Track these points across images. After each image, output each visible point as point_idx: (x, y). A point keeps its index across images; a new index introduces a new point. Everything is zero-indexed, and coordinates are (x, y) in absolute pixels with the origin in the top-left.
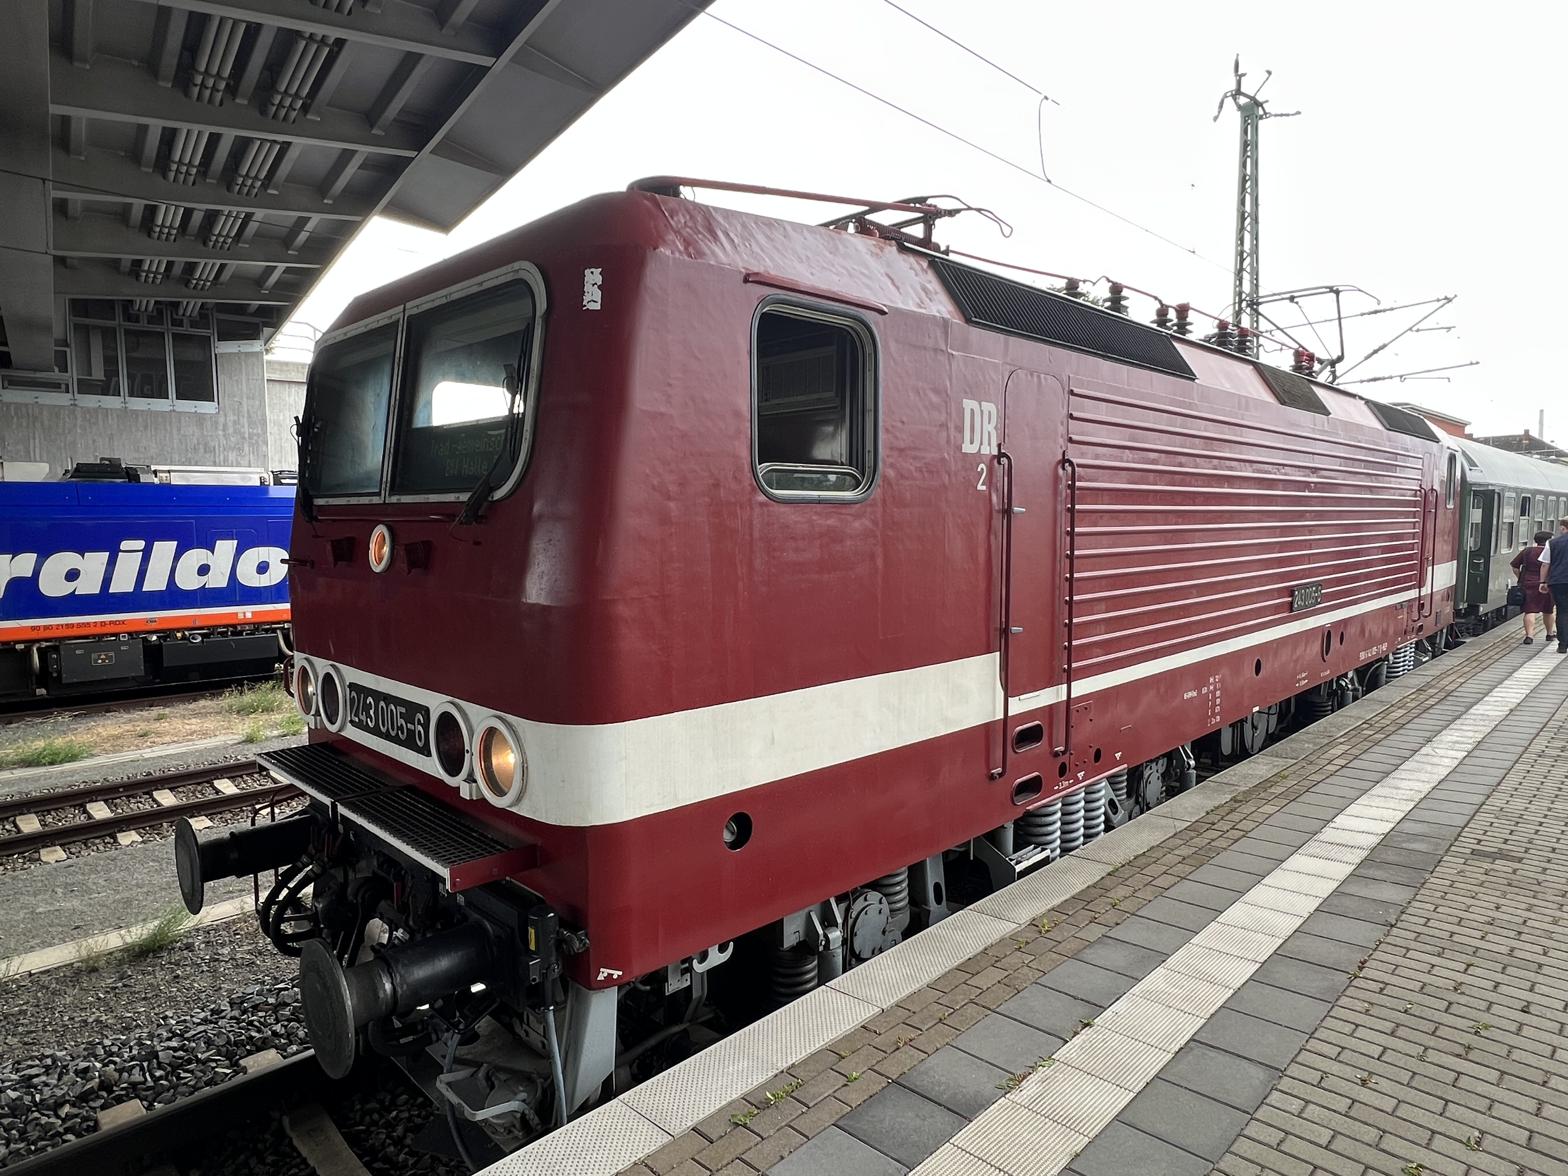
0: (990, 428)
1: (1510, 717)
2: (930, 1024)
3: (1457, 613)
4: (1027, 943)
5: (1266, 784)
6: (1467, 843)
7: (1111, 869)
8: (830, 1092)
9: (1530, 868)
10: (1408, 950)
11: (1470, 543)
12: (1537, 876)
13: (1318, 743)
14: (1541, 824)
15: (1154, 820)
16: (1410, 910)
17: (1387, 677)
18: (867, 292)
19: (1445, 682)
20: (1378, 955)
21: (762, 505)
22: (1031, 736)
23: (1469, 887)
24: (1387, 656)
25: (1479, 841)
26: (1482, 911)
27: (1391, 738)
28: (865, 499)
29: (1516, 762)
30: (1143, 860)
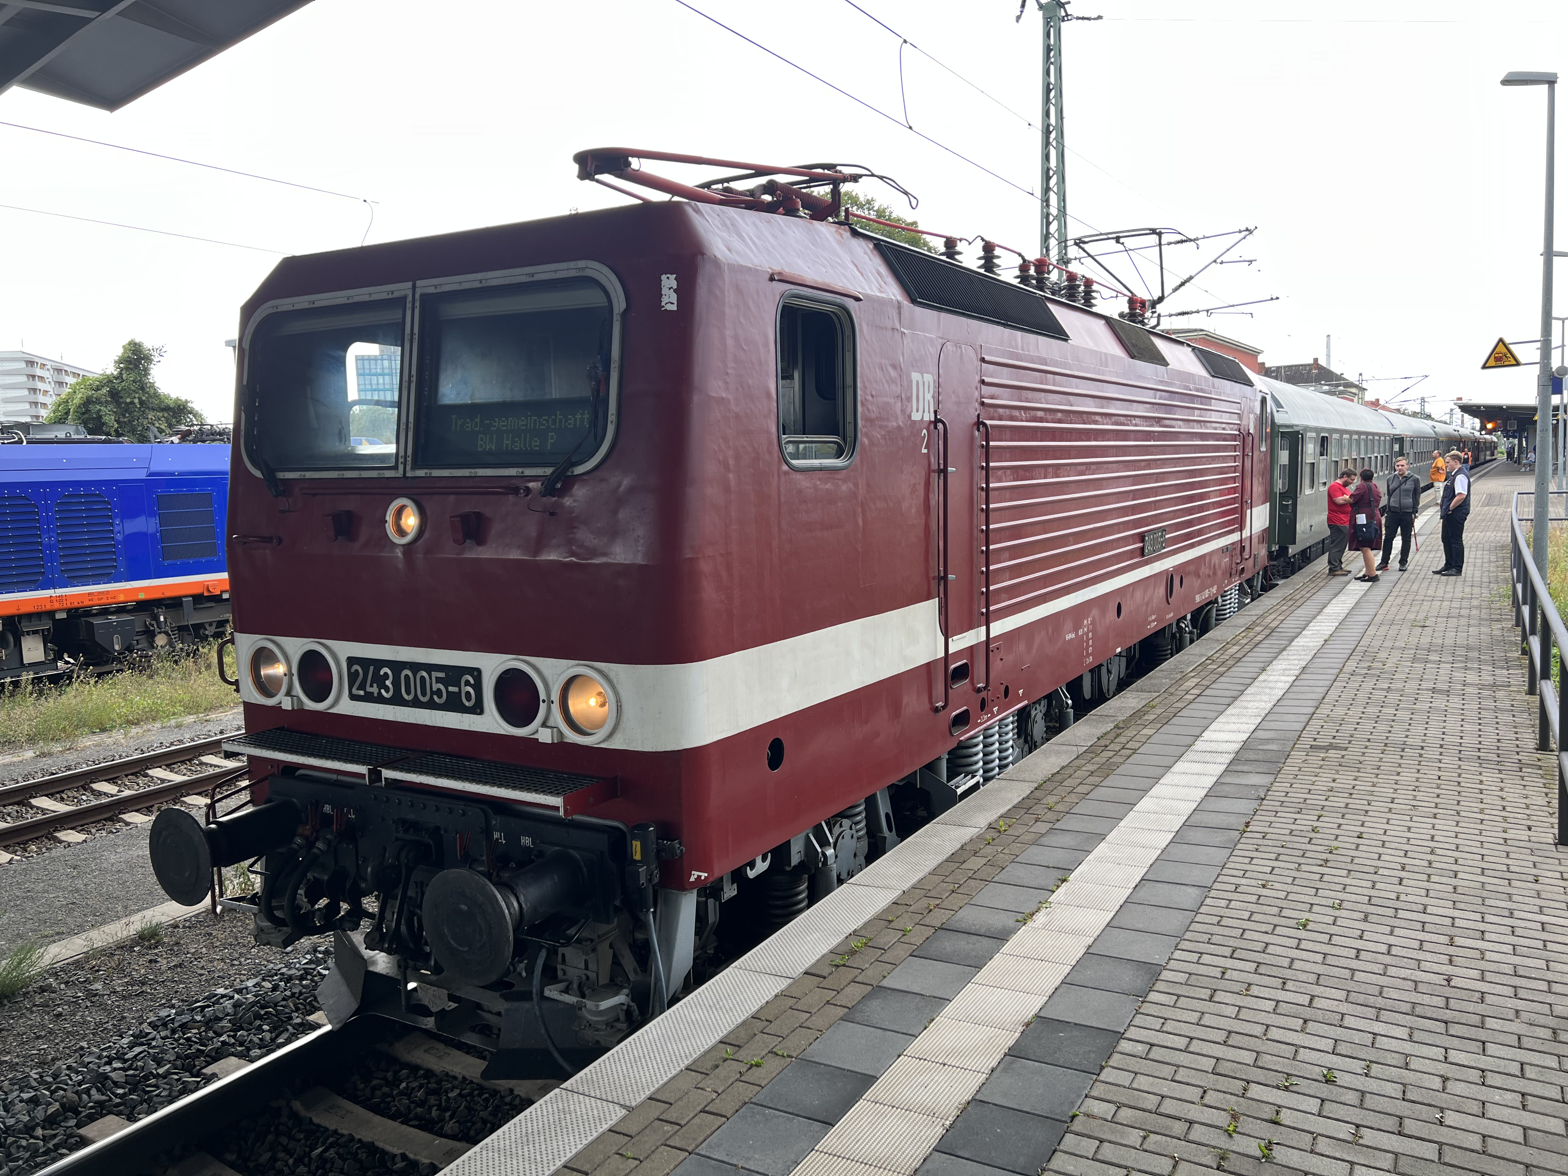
0: (929, 397)
1: (1326, 646)
2: (947, 894)
3: (1271, 555)
4: (993, 839)
5: (1138, 714)
6: (1307, 740)
7: (1036, 785)
8: (896, 939)
9: (1353, 754)
10: (1277, 812)
11: (1280, 485)
12: (1359, 758)
13: (1173, 679)
14: (1358, 724)
15: (1056, 748)
16: (1273, 788)
17: (1216, 620)
18: (845, 280)
19: (1268, 620)
20: (1255, 818)
21: (786, 473)
22: (962, 673)
23: (1312, 770)
24: (1216, 599)
25: (1315, 739)
26: (1324, 784)
27: (1232, 669)
28: (850, 465)
29: (1335, 680)
30: (1059, 777)
